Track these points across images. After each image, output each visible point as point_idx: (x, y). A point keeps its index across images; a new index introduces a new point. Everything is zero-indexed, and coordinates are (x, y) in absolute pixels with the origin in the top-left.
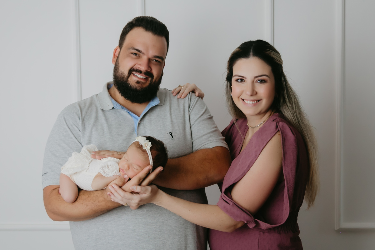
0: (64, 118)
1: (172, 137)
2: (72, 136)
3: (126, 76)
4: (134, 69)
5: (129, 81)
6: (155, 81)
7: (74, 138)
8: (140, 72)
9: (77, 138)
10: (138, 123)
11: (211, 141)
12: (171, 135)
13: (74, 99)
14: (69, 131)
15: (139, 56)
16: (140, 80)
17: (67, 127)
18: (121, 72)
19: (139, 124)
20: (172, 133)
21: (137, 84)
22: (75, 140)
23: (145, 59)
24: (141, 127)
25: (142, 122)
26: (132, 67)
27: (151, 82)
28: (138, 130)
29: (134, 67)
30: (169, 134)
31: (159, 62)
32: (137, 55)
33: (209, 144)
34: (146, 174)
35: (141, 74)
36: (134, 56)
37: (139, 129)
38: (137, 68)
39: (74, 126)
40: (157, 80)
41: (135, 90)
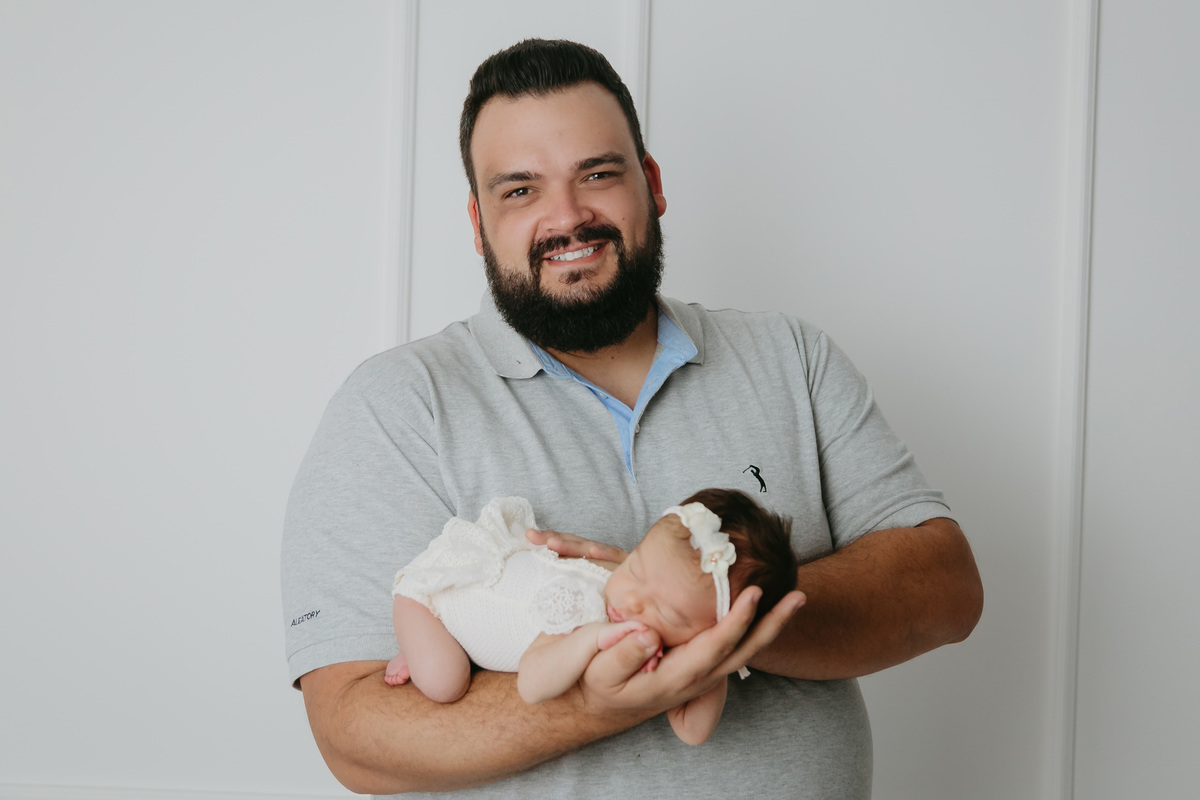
0: (369, 406)
1: (763, 484)
2: (410, 471)
3: (528, 279)
4: (539, 244)
5: (546, 288)
6: (634, 247)
7: (417, 479)
8: (564, 242)
9: (429, 480)
10: (632, 435)
11: (913, 500)
12: (757, 475)
13: (384, 339)
14: (396, 454)
15: (535, 191)
16: (575, 268)
17: (384, 440)
18: (507, 275)
19: (637, 435)
20: (758, 470)
21: (574, 285)
22: (422, 485)
23: (556, 190)
24: (645, 445)
25: (646, 429)
26: (533, 240)
27: (622, 256)
28: (636, 461)
29: (538, 237)
30: (749, 471)
31: (610, 174)
32: (530, 191)
33: (906, 510)
34: (747, 622)
35: (571, 247)
36: (523, 200)
37: (638, 455)
38: (549, 235)
39: (413, 435)
40: (641, 239)
41: (576, 309)
